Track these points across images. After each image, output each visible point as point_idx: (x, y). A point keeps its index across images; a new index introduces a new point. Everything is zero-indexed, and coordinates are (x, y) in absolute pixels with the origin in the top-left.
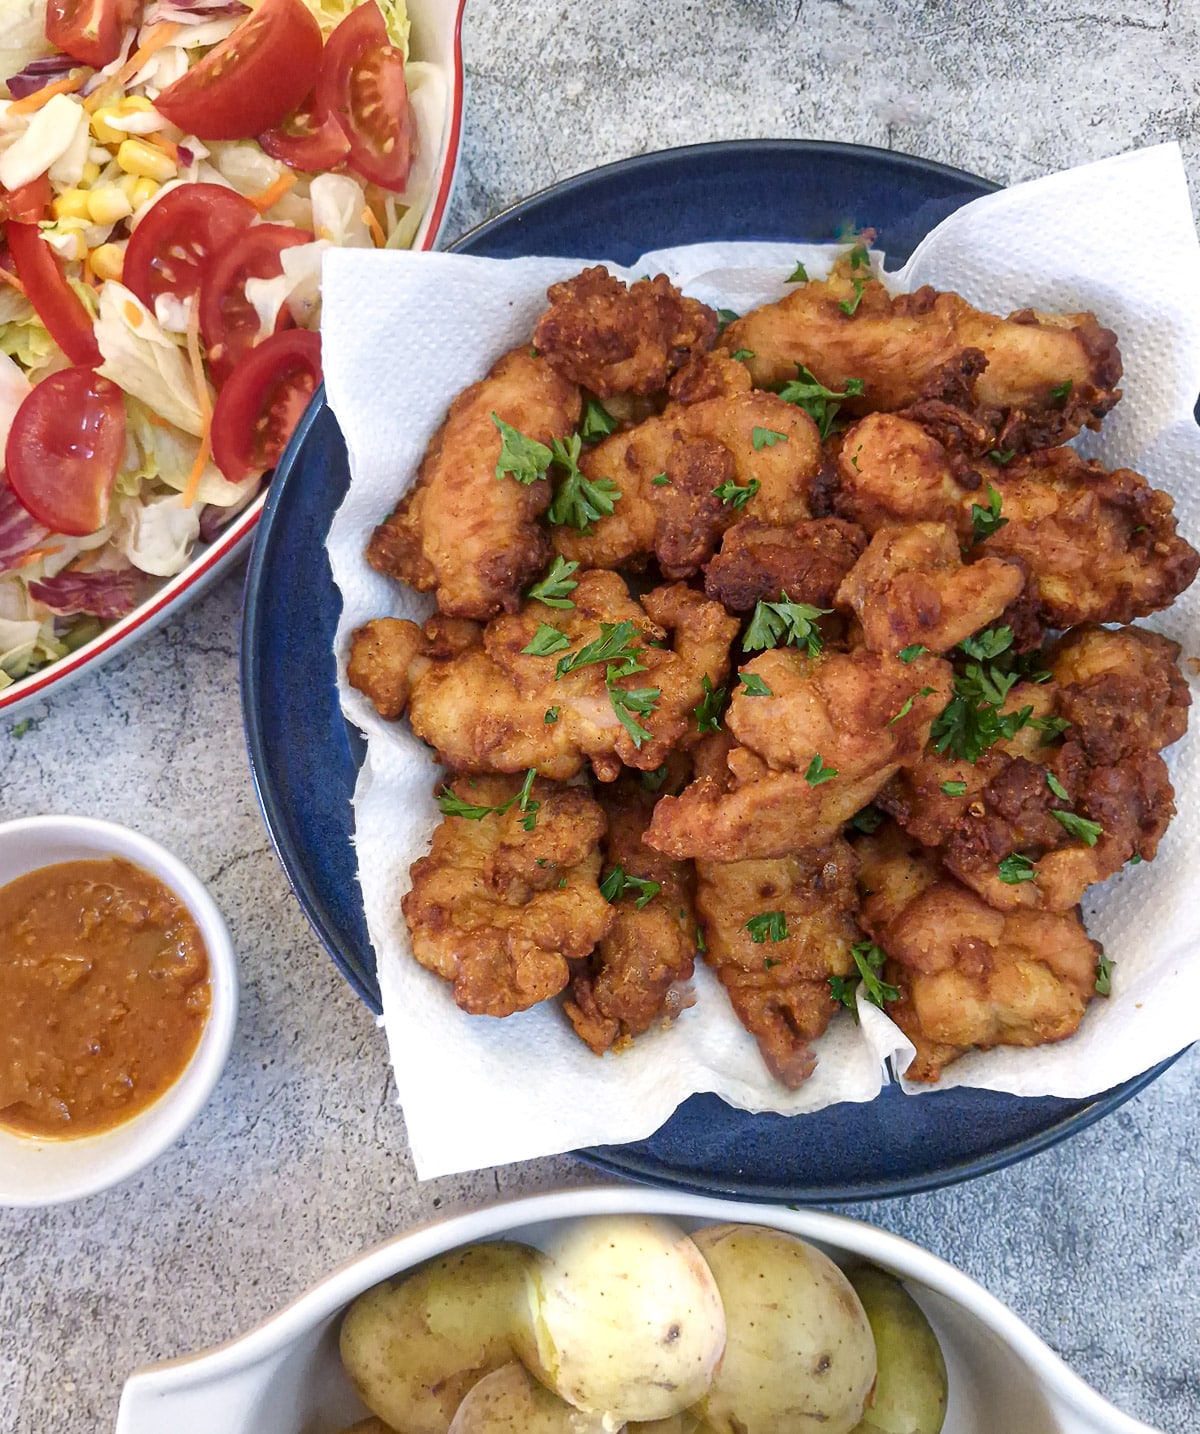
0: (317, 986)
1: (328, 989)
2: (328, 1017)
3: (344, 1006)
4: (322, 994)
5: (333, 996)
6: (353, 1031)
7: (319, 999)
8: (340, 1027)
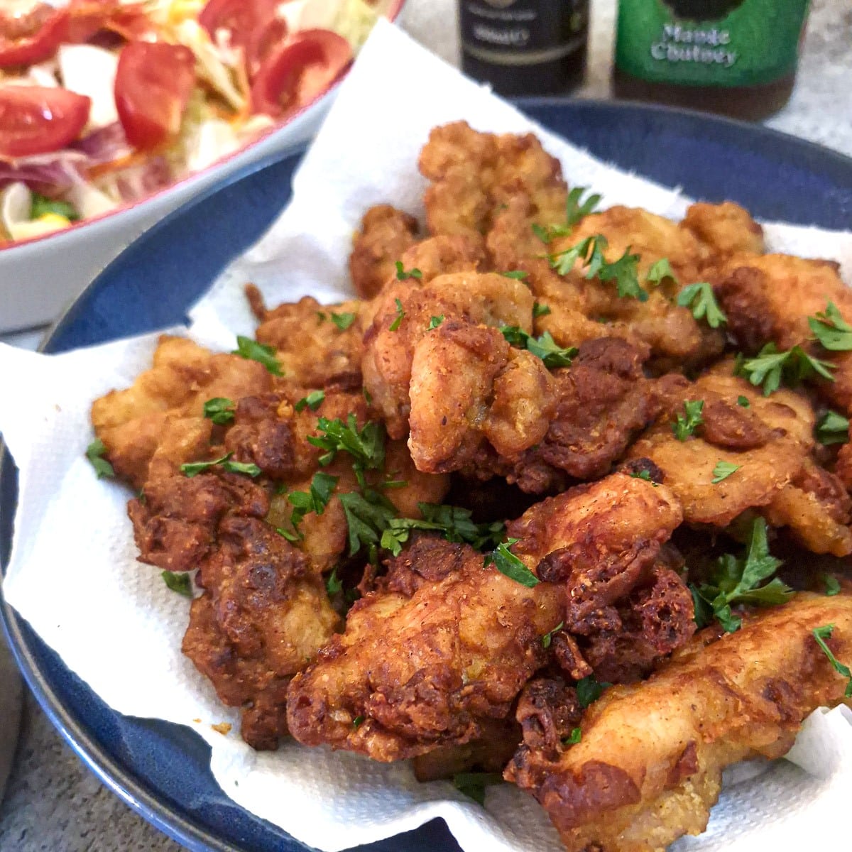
0: (54, 783)
1: (65, 785)
2: (59, 814)
3: (79, 802)
4: (58, 791)
5: (69, 792)
6: (85, 827)
7: (53, 797)
8: (71, 824)
